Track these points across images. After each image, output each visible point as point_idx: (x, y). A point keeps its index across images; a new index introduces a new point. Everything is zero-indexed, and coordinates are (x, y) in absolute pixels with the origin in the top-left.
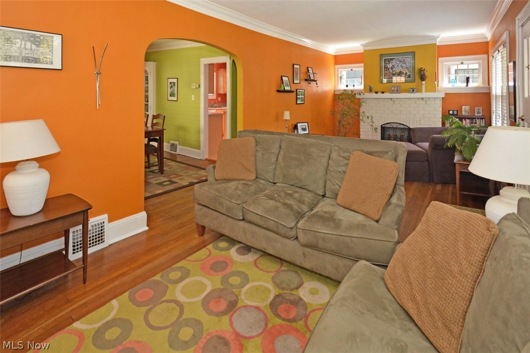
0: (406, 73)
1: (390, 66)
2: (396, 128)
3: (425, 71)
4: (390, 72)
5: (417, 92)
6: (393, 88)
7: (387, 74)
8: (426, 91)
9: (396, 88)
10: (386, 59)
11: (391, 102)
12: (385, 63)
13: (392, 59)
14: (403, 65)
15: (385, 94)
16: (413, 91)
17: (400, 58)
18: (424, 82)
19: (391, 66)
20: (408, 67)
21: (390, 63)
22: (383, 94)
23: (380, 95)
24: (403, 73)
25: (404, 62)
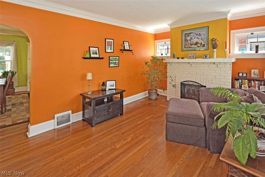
0: (201, 43)
1: (188, 38)
2: (192, 85)
3: (217, 40)
4: (189, 43)
5: (209, 58)
6: (190, 55)
7: (186, 44)
8: (217, 57)
9: (192, 55)
10: (186, 34)
11: (189, 65)
12: (185, 37)
13: (190, 33)
14: (199, 37)
15: (184, 59)
16: (206, 57)
17: (197, 32)
18: (215, 50)
19: (190, 38)
20: (203, 38)
21: (189, 36)
22: (183, 59)
23: (180, 60)
24: (199, 43)
25: (200, 35)
